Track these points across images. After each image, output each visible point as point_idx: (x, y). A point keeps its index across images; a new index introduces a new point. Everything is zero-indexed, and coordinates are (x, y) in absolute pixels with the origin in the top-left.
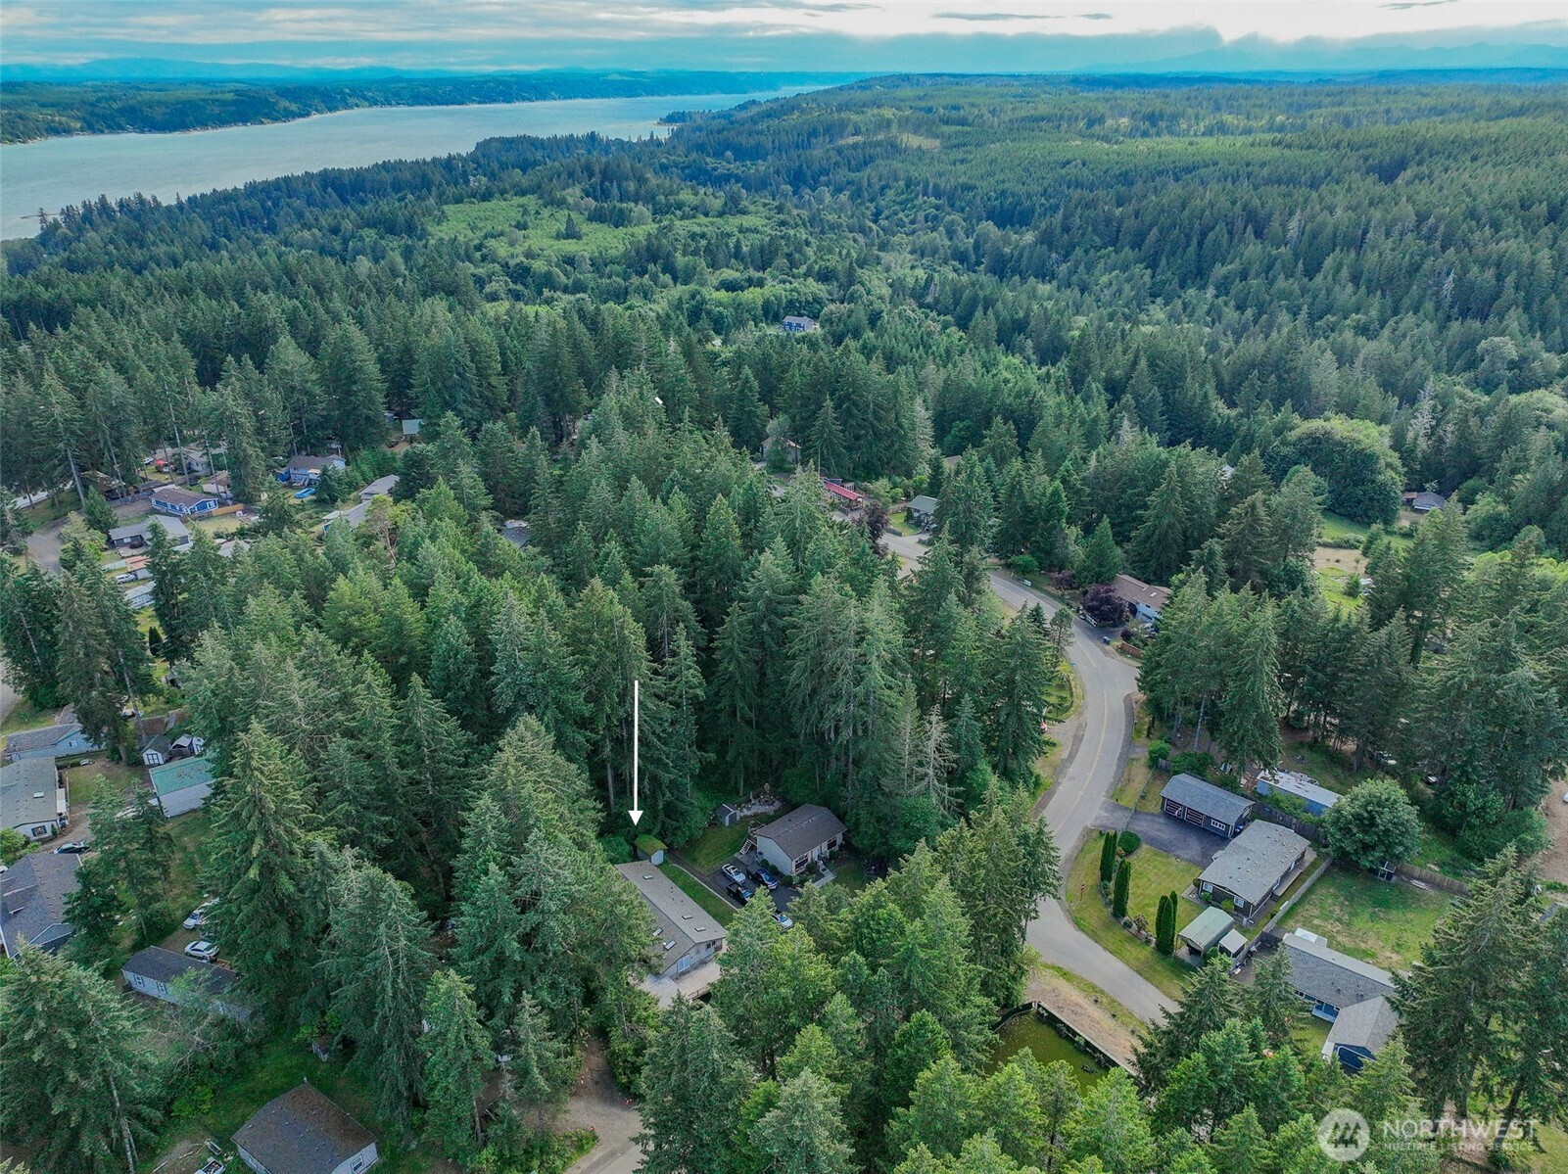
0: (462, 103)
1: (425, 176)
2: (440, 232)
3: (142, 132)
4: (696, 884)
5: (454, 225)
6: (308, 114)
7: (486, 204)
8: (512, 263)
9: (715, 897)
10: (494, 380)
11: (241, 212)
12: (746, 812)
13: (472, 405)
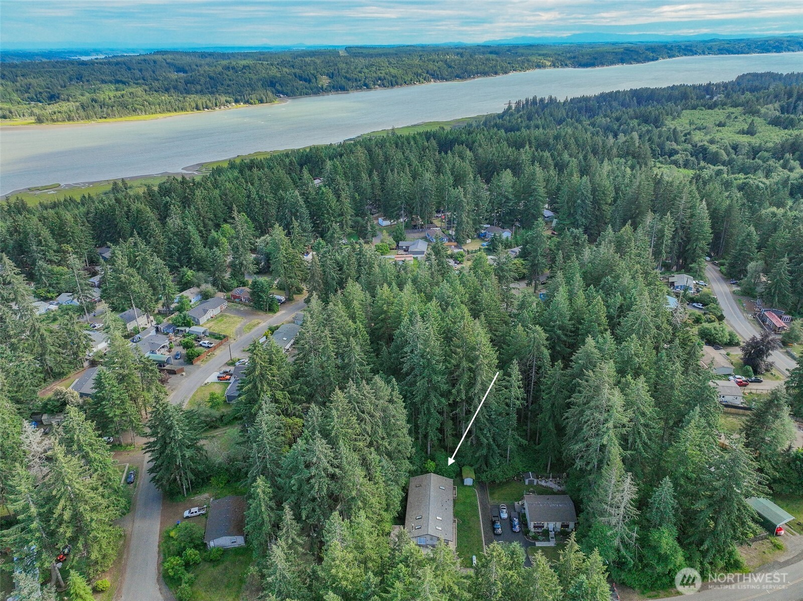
0: (748, 53)
1: (685, 93)
2: (670, 124)
3: (575, 67)
4: (476, 506)
5: (682, 122)
6: (657, 59)
7: (710, 111)
8: (699, 144)
9: (479, 518)
10: (605, 207)
11: (586, 107)
12: (543, 483)
13: (586, 217)
